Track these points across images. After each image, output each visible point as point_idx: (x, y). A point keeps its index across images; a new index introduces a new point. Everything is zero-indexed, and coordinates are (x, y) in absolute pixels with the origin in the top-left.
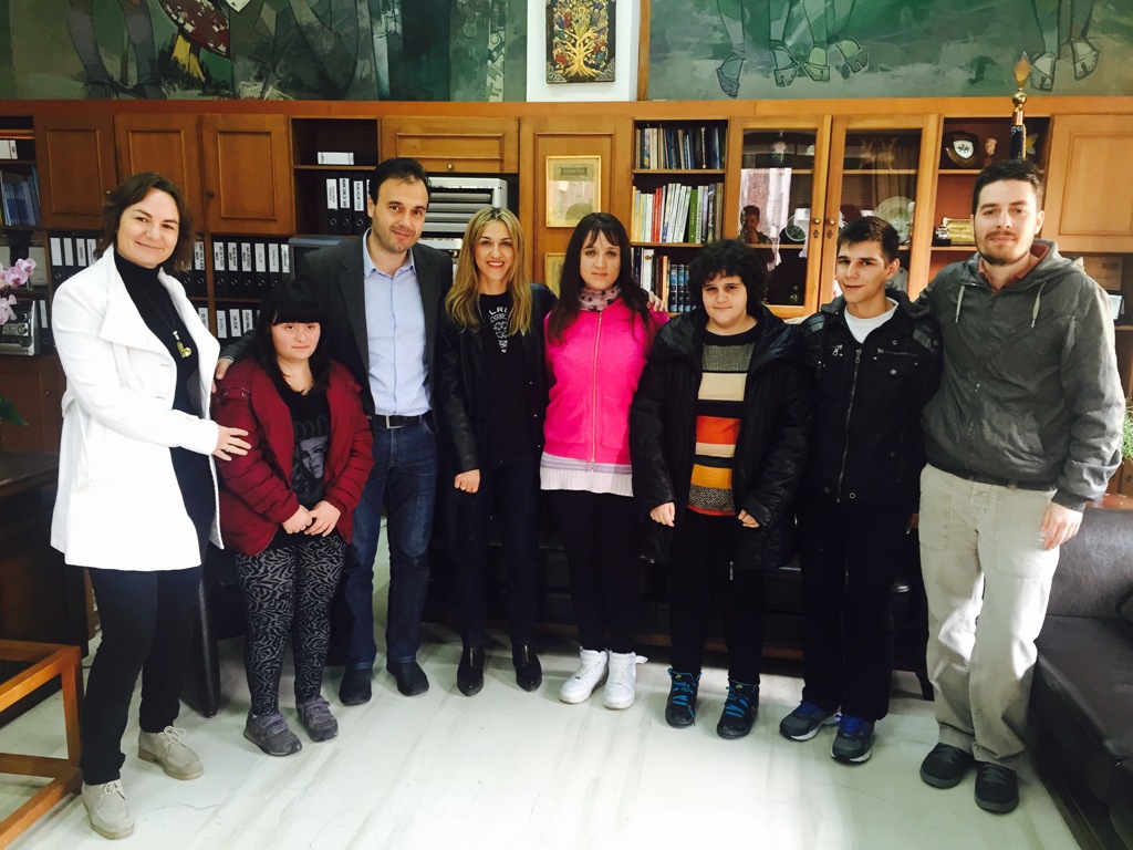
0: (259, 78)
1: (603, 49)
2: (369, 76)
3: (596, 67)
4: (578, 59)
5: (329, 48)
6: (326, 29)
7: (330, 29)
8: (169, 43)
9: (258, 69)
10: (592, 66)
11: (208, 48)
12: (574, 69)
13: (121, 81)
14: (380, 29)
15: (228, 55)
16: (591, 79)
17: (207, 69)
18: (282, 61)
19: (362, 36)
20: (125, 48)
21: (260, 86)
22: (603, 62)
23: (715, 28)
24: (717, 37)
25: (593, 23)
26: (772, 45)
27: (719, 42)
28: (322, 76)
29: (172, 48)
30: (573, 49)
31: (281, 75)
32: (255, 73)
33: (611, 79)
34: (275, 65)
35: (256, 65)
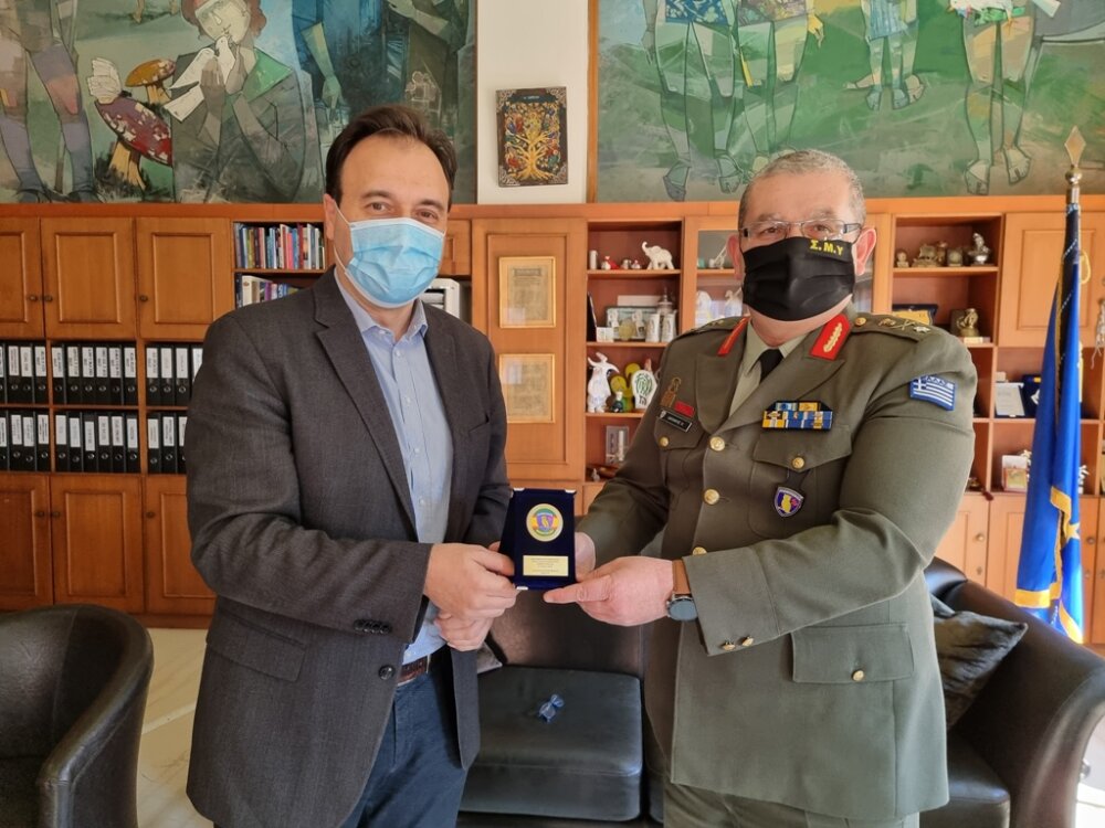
0: (202, 185)
1: (555, 152)
2: (316, 184)
3: (549, 170)
4: (531, 160)
5: (275, 156)
8: (107, 151)
9: (200, 178)
10: (545, 169)
11: (148, 156)
12: (527, 173)
13: (56, 189)
14: (327, 138)
15: (170, 163)
16: (547, 182)
17: (147, 177)
18: (226, 169)
20: (61, 156)
21: (203, 193)
22: (554, 167)
23: (661, 139)
24: (663, 147)
25: (544, 128)
27: (665, 151)
28: (268, 184)
29: (110, 157)
30: (525, 153)
31: (225, 183)
32: (198, 181)
33: (564, 180)
34: (219, 173)
35: (199, 173)
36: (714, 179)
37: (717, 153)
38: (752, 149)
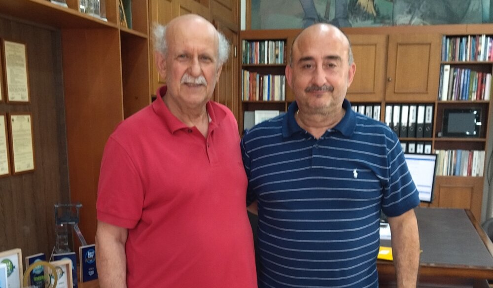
0: (410, 12)
2: (478, 10)
9: (409, 8)
13: (325, 17)
17: (378, 9)
21: (409, 17)
31: (423, 10)
32: (407, 10)
34: (420, 5)
35: (408, 6)
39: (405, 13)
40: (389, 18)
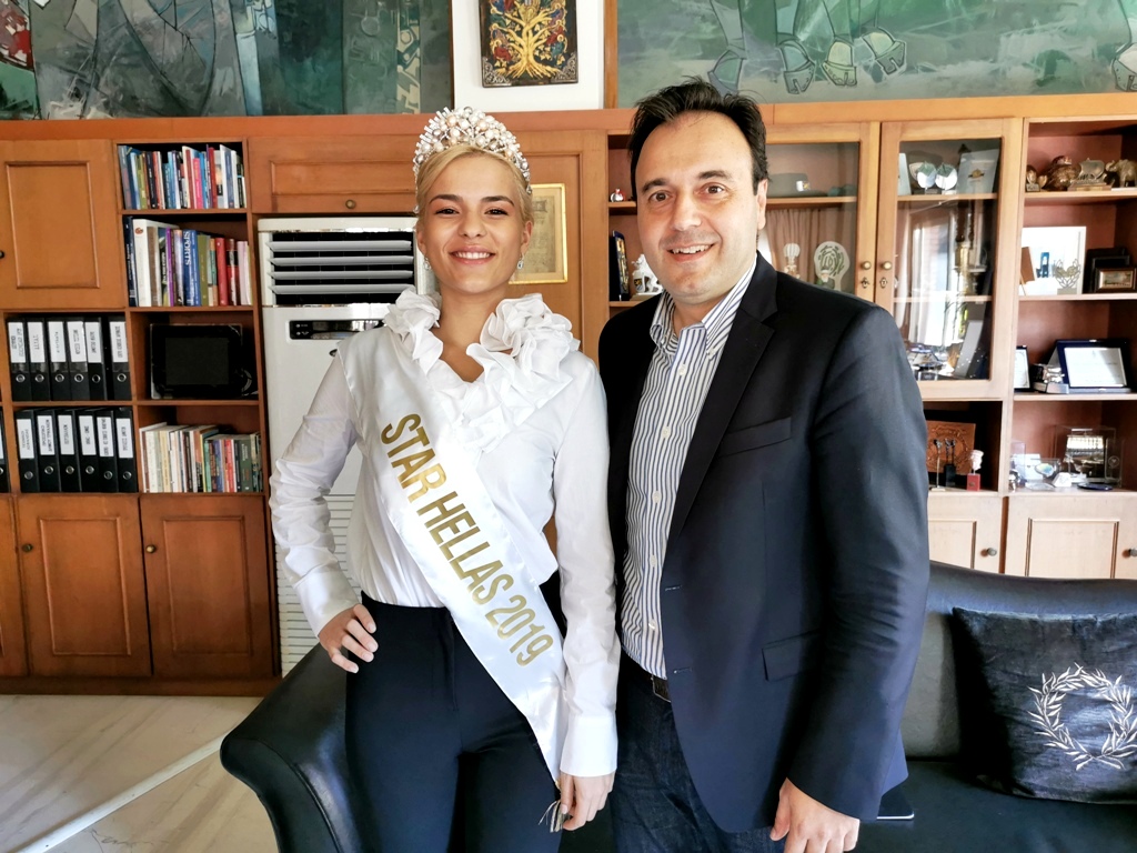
0: (77, 95)
1: (560, 38)
3: (552, 63)
4: (527, 50)
5: (174, 53)
6: (169, 28)
7: (175, 28)
9: (74, 84)
10: (546, 62)
12: (521, 67)
14: (246, 26)
15: (30, 65)
16: (548, 81)
19: (220, 38)
21: (77, 106)
22: (560, 60)
23: (704, 18)
24: (707, 30)
26: (780, 39)
27: (712, 36)
28: (166, 91)
30: (518, 39)
32: (70, 90)
33: (571, 78)
34: (98, 78)
35: (72, 80)
36: (777, 75)
37: (781, 38)
38: (828, 32)
39: (65, 96)
40: (29, 110)
